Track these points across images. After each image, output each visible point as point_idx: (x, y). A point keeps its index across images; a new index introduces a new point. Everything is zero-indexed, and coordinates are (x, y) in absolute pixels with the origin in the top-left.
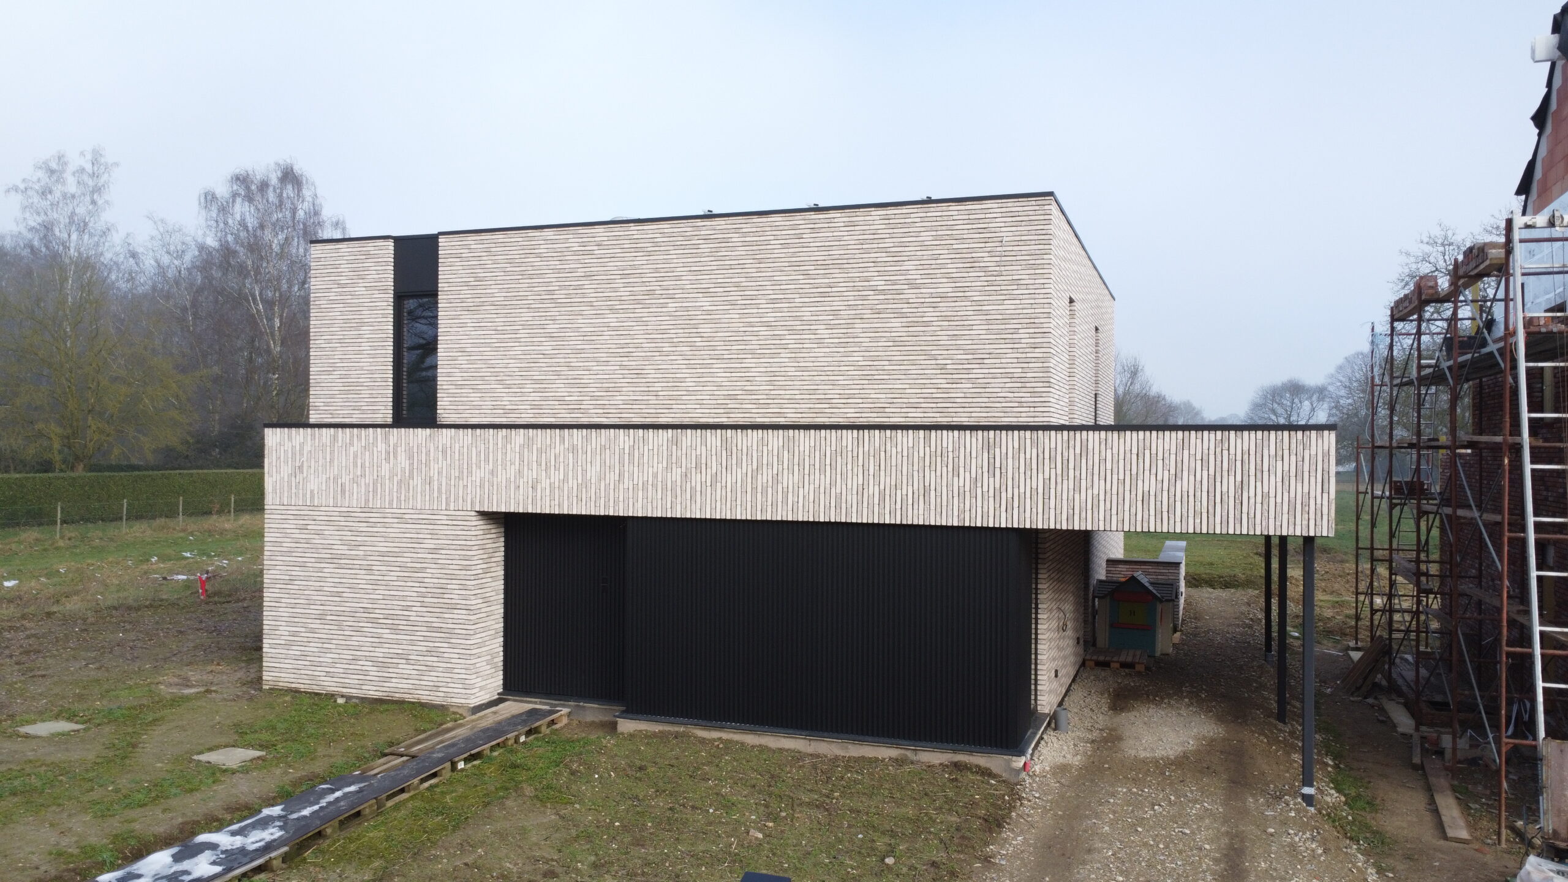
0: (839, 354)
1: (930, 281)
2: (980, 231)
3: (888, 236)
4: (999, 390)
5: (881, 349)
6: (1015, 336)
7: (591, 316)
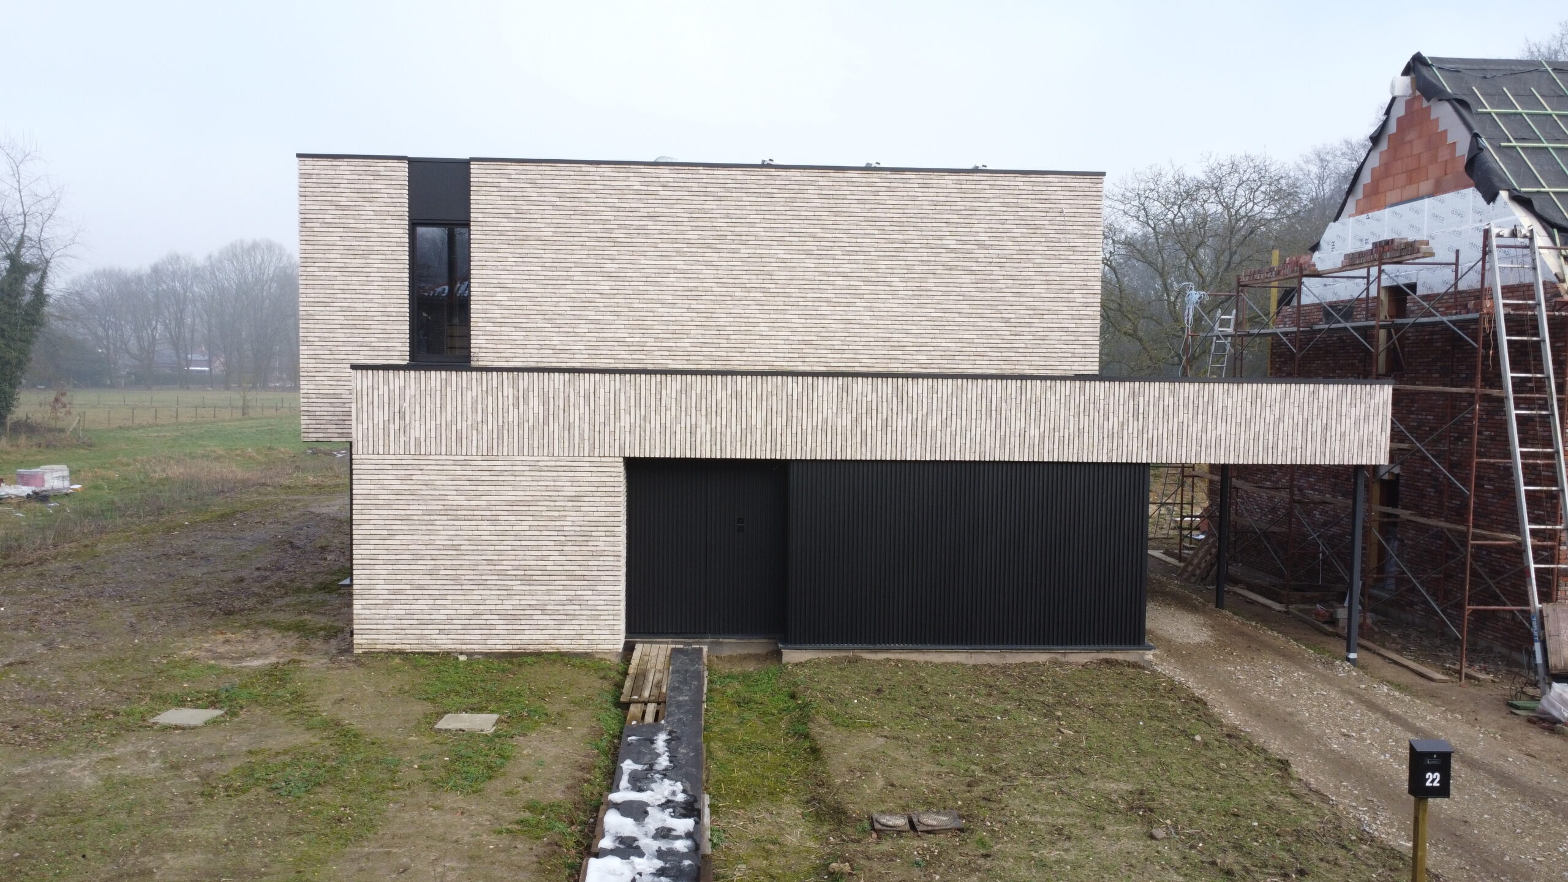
0: (913, 306)
1: (997, 243)
2: (1042, 201)
3: (959, 199)
4: (1056, 342)
5: (952, 302)
6: (1070, 296)
7: (656, 258)
